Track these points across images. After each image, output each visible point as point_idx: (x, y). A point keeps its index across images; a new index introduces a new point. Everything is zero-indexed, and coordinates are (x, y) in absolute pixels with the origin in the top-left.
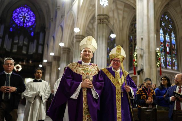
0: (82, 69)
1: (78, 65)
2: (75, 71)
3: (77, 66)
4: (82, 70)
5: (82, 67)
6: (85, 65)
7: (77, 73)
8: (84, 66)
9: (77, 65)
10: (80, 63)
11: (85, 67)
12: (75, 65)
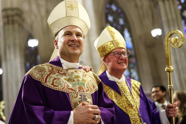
0: (65, 79)
1: (53, 69)
2: (49, 84)
3: (52, 72)
4: (65, 81)
5: (65, 74)
6: (70, 69)
7: (56, 88)
8: (70, 71)
9: (51, 68)
10: (58, 63)
11: (72, 73)
12: (47, 70)
